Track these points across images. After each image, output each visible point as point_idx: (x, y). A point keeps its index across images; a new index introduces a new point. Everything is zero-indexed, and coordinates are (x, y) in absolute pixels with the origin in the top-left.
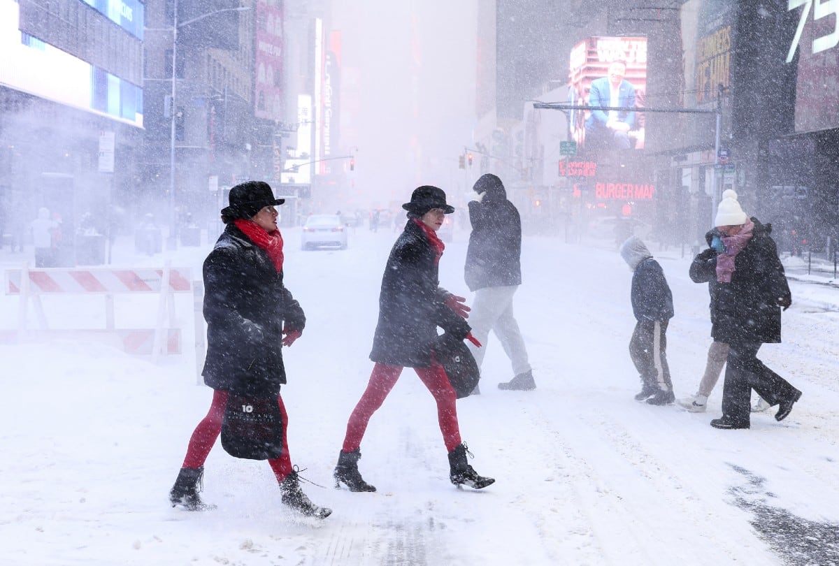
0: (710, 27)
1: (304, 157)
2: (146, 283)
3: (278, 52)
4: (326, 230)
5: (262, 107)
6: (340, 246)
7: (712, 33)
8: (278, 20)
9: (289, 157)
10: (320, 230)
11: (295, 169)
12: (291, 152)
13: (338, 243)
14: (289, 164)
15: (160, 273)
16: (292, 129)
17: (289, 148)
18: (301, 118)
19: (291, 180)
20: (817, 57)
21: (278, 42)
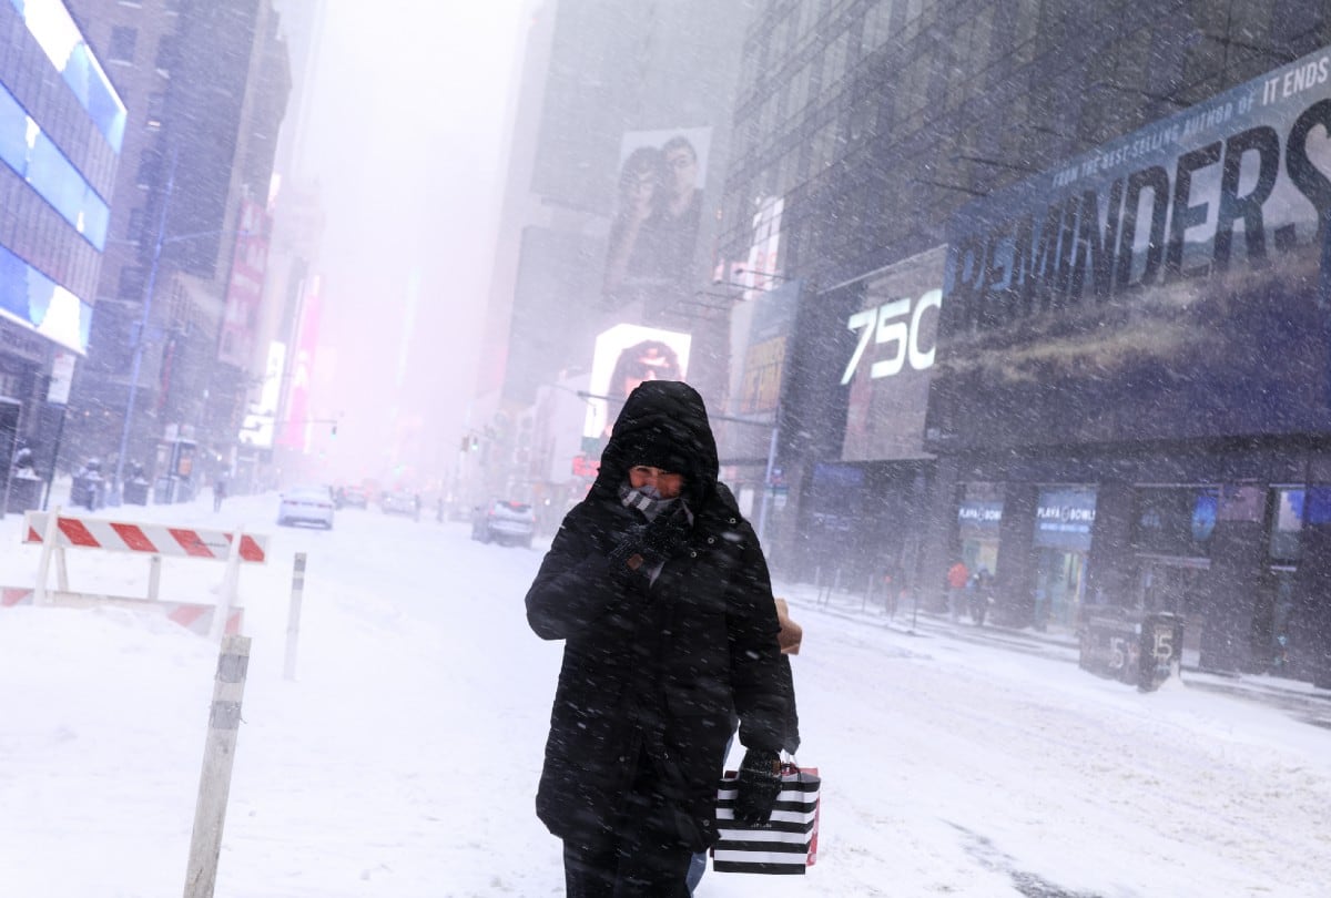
0: (764, 334)
1: (268, 414)
2: (209, 547)
3: (256, 288)
4: (311, 504)
5: (228, 350)
6: (325, 525)
7: (764, 340)
8: (262, 252)
9: (250, 413)
10: (304, 504)
11: (258, 428)
12: (253, 407)
13: (323, 522)
14: (249, 421)
15: (229, 537)
16: (259, 380)
17: (253, 402)
18: (270, 368)
19: (249, 439)
20: (876, 382)
21: (260, 278)
